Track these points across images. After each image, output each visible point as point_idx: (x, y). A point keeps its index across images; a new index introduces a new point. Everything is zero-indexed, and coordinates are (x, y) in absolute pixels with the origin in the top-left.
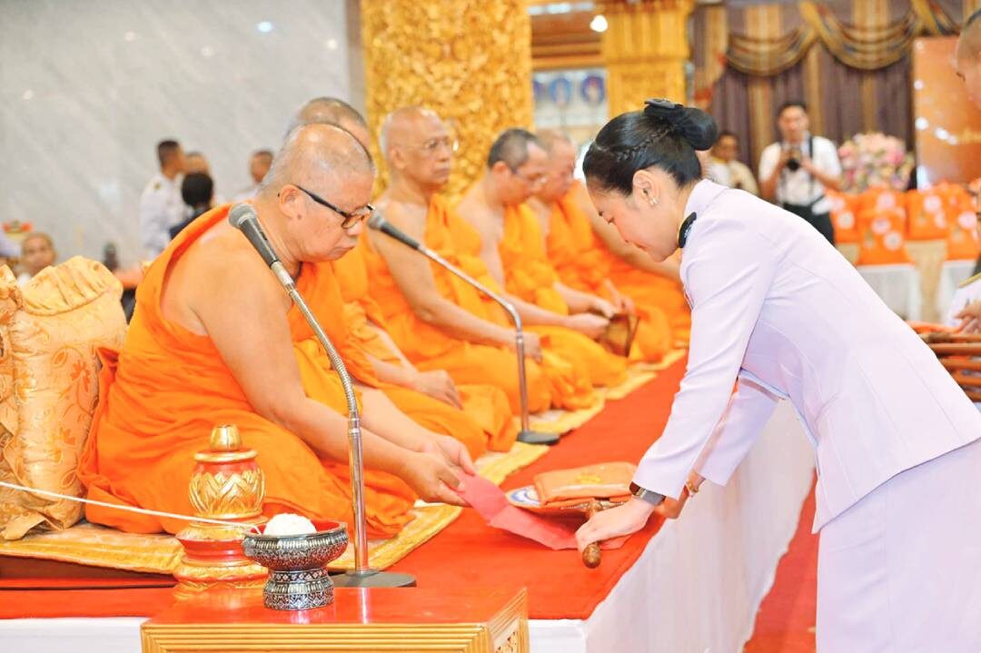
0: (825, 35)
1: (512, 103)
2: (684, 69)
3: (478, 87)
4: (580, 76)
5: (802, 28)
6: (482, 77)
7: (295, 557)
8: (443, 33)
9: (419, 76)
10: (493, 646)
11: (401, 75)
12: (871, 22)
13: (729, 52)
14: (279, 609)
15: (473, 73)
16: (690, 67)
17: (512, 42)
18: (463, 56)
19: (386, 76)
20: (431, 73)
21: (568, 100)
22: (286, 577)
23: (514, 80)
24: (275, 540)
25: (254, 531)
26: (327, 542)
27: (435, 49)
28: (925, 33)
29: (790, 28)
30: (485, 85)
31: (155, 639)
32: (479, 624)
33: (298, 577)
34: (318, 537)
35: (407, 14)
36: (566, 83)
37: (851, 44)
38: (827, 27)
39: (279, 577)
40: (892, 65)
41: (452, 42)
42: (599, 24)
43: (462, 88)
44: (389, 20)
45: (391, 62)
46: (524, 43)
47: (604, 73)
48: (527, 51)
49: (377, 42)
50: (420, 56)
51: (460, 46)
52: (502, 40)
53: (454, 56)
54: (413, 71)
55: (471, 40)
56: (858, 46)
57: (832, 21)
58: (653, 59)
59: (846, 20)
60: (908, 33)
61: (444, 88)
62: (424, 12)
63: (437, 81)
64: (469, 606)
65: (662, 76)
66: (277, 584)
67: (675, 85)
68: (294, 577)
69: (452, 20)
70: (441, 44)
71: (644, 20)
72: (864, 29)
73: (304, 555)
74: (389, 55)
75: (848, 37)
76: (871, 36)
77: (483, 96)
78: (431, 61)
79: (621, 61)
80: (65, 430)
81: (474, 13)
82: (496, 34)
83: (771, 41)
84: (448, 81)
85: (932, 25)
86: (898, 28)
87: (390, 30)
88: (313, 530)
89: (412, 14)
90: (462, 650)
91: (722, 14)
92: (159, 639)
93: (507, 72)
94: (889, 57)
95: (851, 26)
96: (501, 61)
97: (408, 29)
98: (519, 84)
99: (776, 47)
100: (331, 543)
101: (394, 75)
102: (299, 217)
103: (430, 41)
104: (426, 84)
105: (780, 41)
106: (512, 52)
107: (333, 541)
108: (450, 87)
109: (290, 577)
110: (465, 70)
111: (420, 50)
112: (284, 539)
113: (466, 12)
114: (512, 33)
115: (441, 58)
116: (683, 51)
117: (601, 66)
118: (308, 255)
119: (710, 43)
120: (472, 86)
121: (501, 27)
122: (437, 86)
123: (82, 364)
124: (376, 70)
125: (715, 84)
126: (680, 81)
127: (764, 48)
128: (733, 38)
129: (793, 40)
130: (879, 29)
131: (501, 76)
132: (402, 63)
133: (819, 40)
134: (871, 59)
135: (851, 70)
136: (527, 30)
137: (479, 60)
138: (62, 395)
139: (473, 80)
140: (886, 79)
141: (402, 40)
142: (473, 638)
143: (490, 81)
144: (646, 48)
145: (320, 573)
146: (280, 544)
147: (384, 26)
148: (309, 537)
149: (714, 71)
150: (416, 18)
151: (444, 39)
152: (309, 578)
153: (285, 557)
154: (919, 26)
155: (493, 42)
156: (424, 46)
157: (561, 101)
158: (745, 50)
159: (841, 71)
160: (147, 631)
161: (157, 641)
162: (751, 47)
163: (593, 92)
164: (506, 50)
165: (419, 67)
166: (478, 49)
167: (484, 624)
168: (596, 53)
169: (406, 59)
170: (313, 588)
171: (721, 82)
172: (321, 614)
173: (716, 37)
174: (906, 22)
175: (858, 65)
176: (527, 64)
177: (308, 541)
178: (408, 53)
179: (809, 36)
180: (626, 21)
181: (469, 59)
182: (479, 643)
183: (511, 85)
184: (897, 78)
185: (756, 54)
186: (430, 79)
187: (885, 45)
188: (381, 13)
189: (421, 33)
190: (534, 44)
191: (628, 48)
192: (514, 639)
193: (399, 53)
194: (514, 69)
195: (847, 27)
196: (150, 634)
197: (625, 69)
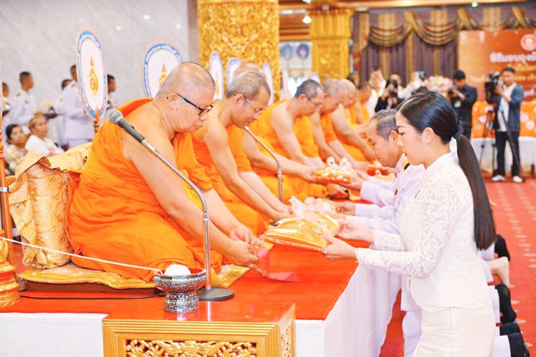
0: (416, 28)
1: (269, 58)
2: (348, 42)
3: (254, 49)
4: (297, 44)
5: (405, 25)
6: (256, 44)
7: (180, 286)
8: (237, 22)
9: (226, 43)
10: (280, 333)
11: (216, 43)
12: (439, 22)
13: (370, 35)
14: (172, 312)
15: (251, 43)
16: (351, 42)
17: (271, 27)
18: (247, 34)
19: (210, 43)
20: (231, 42)
21: (291, 56)
22: (175, 297)
23: (271, 46)
24: (171, 278)
25: (159, 273)
26: (197, 279)
27: (233, 30)
28: (464, 29)
29: (400, 25)
30: (257, 48)
31: (109, 326)
32: (274, 323)
33: (181, 297)
34: (192, 277)
35: (221, 13)
36: (290, 48)
37: (428, 33)
38: (417, 24)
39: (172, 296)
40: (448, 43)
41: (242, 27)
42: (307, 20)
43: (246, 50)
44: (211, 16)
45: (212, 35)
46: (276, 28)
47: (310, 44)
48: (278, 32)
49: (205, 26)
50: (226, 33)
51: (245, 29)
52: (266, 27)
53: (242, 34)
54: (222, 41)
55: (251, 27)
56: (432, 34)
57: (420, 22)
58: (334, 38)
59: (427, 22)
60: (456, 28)
61: (237, 49)
62: (229, 13)
63: (234, 46)
64: (267, 313)
65: (338, 46)
66: (171, 300)
67: (344, 50)
68: (179, 296)
69: (242, 16)
70: (236, 28)
71: (330, 19)
72: (435, 26)
73: (185, 285)
74: (211, 33)
75: (427, 30)
76: (438, 29)
77: (256, 54)
78: (231, 36)
79: (318, 38)
80: (57, 215)
81: (253, 14)
82: (263, 23)
83: (391, 30)
84: (239, 46)
85: (468, 25)
86: (451, 26)
87: (212, 20)
88: (189, 273)
89: (223, 13)
90: (265, 336)
91: (367, 16)
92: (111, 326)
93: (268, 42)
94: (446, 40)
95: (429, 24)
96: (265, 37)
97: (221, 20)
98: (274, 48)
99: (393, 33)
100: (198, 280)
101: (213, 42)
102: (177, 109)
103: (231, 26)
104: (229, 47)
105: (395, 30)
106: (270, 32)
107: (199, 279)
108: (240, 49)
109: (177, 297)
110: (248, 41)
111: (226, 30)
112: (175, 277)
113: (248, 13)
114: (271, 23)
115: (236, 35)
116: (349, 34)
117: (309, 40)
118: (180, 129)
119: (361, 31)
120: (251, 49)
121: (265, 21)
122: (234, 48)
123: (63, 182)
124: (204, 40)
125: (363, 50)
126: (346, 49)
127: (387, 34)
128: (373, 29)
129: (401, 30)
130: (442, 26)
131: (265, 44)
132: (217, 37)
133: (413, 30)
134: (438, 40)
135: (428, 45)
136: (278, 22)
137: (254, 36)
138: (55, 197)
139: (251, 46)
140: (444, 50)
141: (217, 25)
142: (271, 330)
143: (259, 47)
144: (330, 32)
145: (193, 295)
146: (173, 280)
147: (209, 18)
148: (188, 277)
149: (363, 44)
150: (224, 15)
151: (237, 26)
152: (187, 297)
153: (176, 286)
154: (461, 25)
155: (261, 28)
156: (228, 29)
157: (288, 56)
158: (379, 35)
159: (423, 46)
160: (105, 322)
161: (110, 328)
162: (381, 33)
163: (303, 52)
164: (267, 32)
165: (225, 39)
166: (254, 31)
167: (276, 323)
168: (307, 34)
169: (219, 35)
170: (189, 302)
171: (366, 50)
172: (192, 315)
173: (364, 27)
174: (456, 22)
175: (432, 43)
176: (277, 38)
177: (187, 279)
178: (220, 32)
179: (409, 28)
180: (321, 19)
181: (249, 36)
182: (273, 333)
183: (269, 48)
184: (450, 49)
185: (383, 36)
186: (230, 45)
187: (444, 34)
188: (208, 12)
189: (227, 22)
190: (281, 29)
191: (322, 32)
192: (289, 330)
193: (216, 32)
194: (272, 41)
195: (427, 25)
196: (106, 324)
197: (320, 42)
